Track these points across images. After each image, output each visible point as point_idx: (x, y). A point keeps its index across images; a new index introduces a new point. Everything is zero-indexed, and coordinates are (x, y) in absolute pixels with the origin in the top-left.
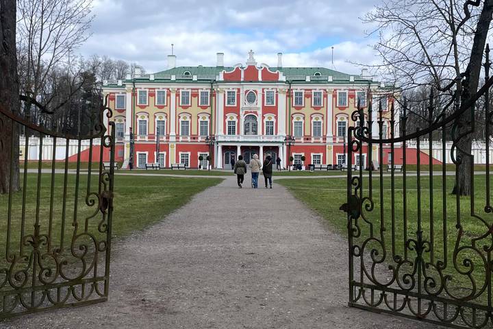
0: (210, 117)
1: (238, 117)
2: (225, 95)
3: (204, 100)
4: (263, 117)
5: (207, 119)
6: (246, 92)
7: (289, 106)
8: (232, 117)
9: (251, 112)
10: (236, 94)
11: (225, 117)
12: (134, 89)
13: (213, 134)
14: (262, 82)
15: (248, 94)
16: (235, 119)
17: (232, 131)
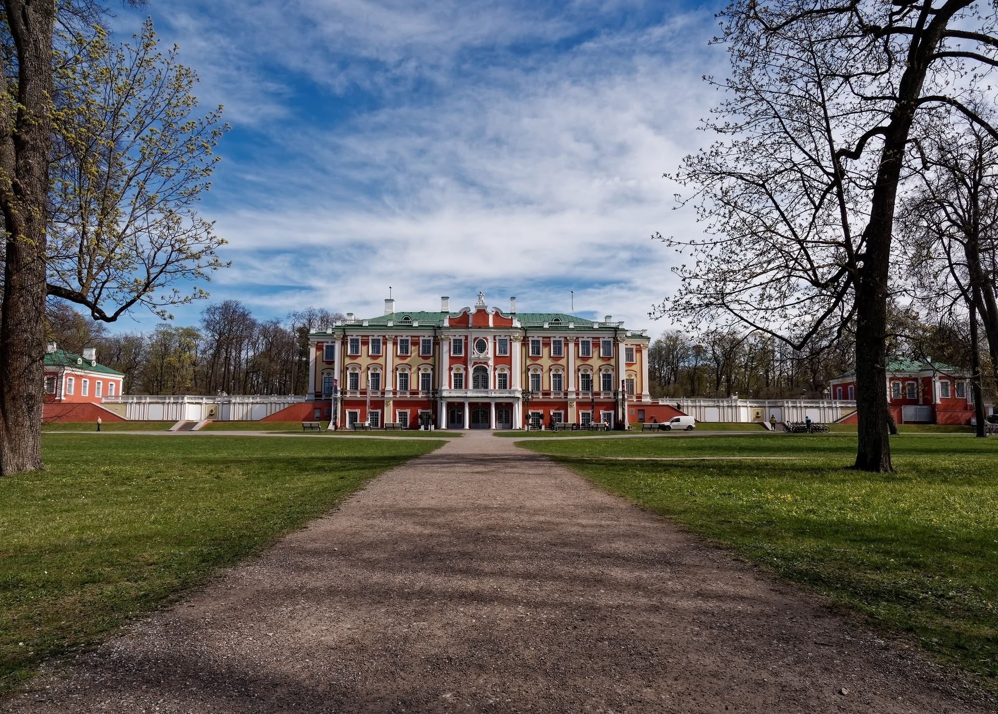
0: (433, 370)
1: (466, 369)
2: (450, 343)
3: (426, 349)
4: (495, 369)
5: (430, 372)
6: (475, 339)
7: (525, 356)
8: (459, 368)
9: (481, 363)
10: (463, 342)
11: (450, 369)
12: (345, 336)
13: (436, 388)
14: (493, 328)
15: (478, 343)
16: (462, 371)
17: (458, 384)
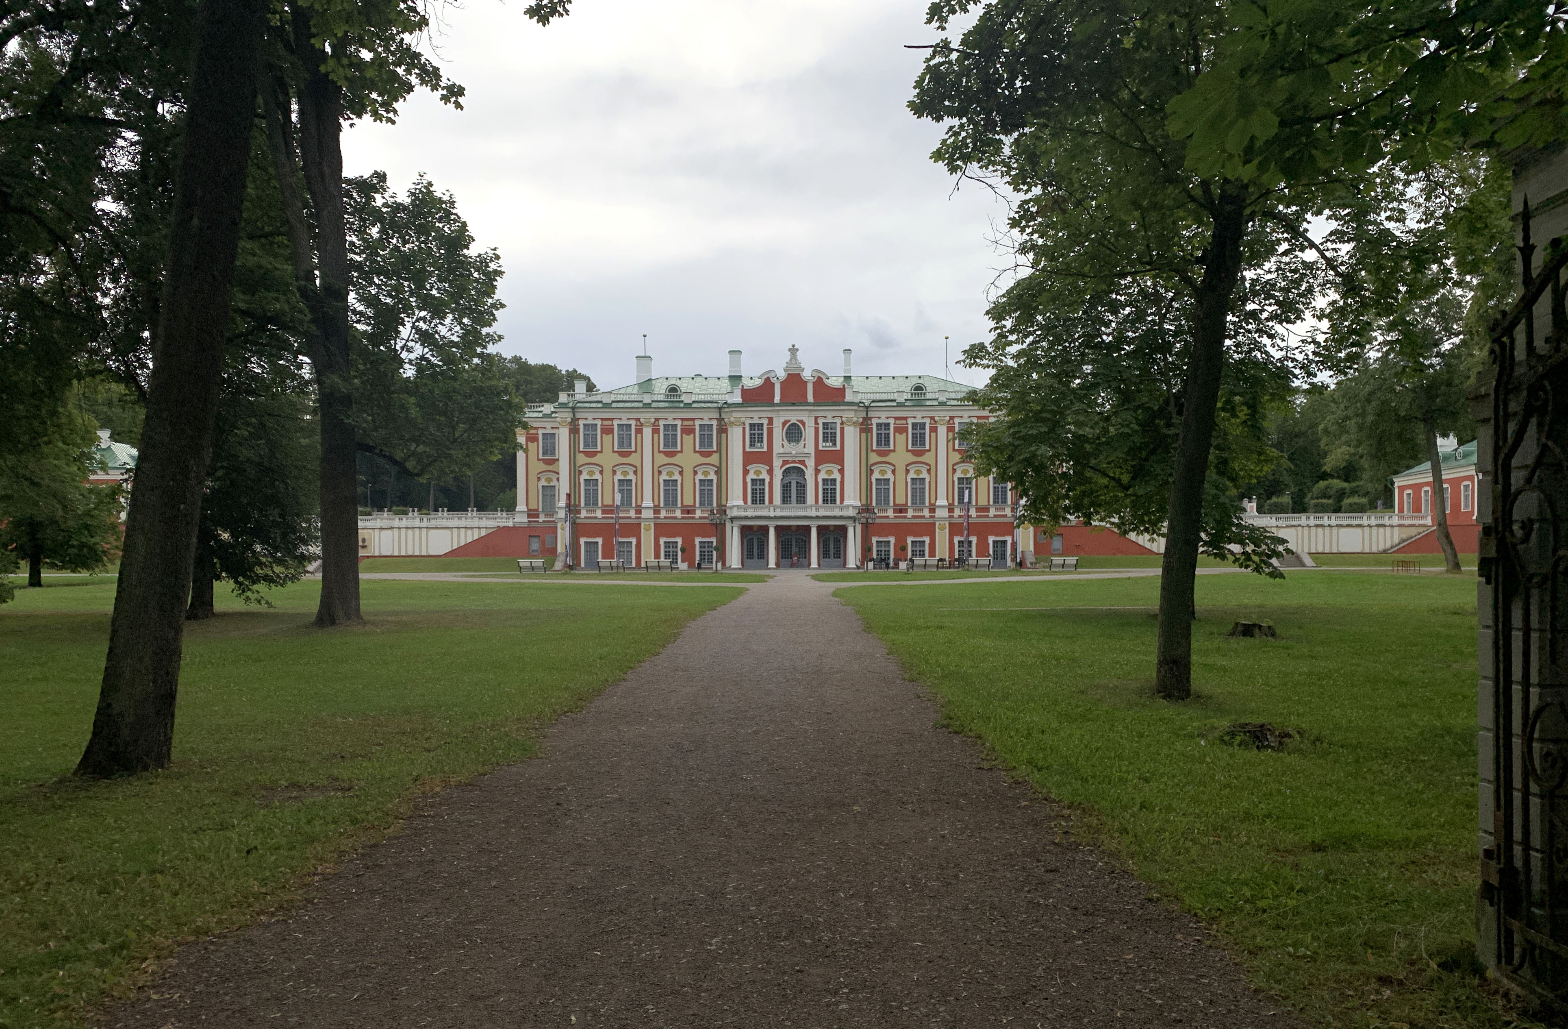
0: (718, 473)
1: (770, 472)
2: (744, 429)
3: (706, 440)
4: (817, 471)
5: (712, 476)
6: (784, 424)
7: (865, 449)
8: (759, 471)
9: (794, 462)
10: (765, 427)
11: (746, 472)
12: (574, 421)
13: (724, 503)
14: (814, 404)
15: (789, 428)
16: (765, 476)
17: (758, 497)
